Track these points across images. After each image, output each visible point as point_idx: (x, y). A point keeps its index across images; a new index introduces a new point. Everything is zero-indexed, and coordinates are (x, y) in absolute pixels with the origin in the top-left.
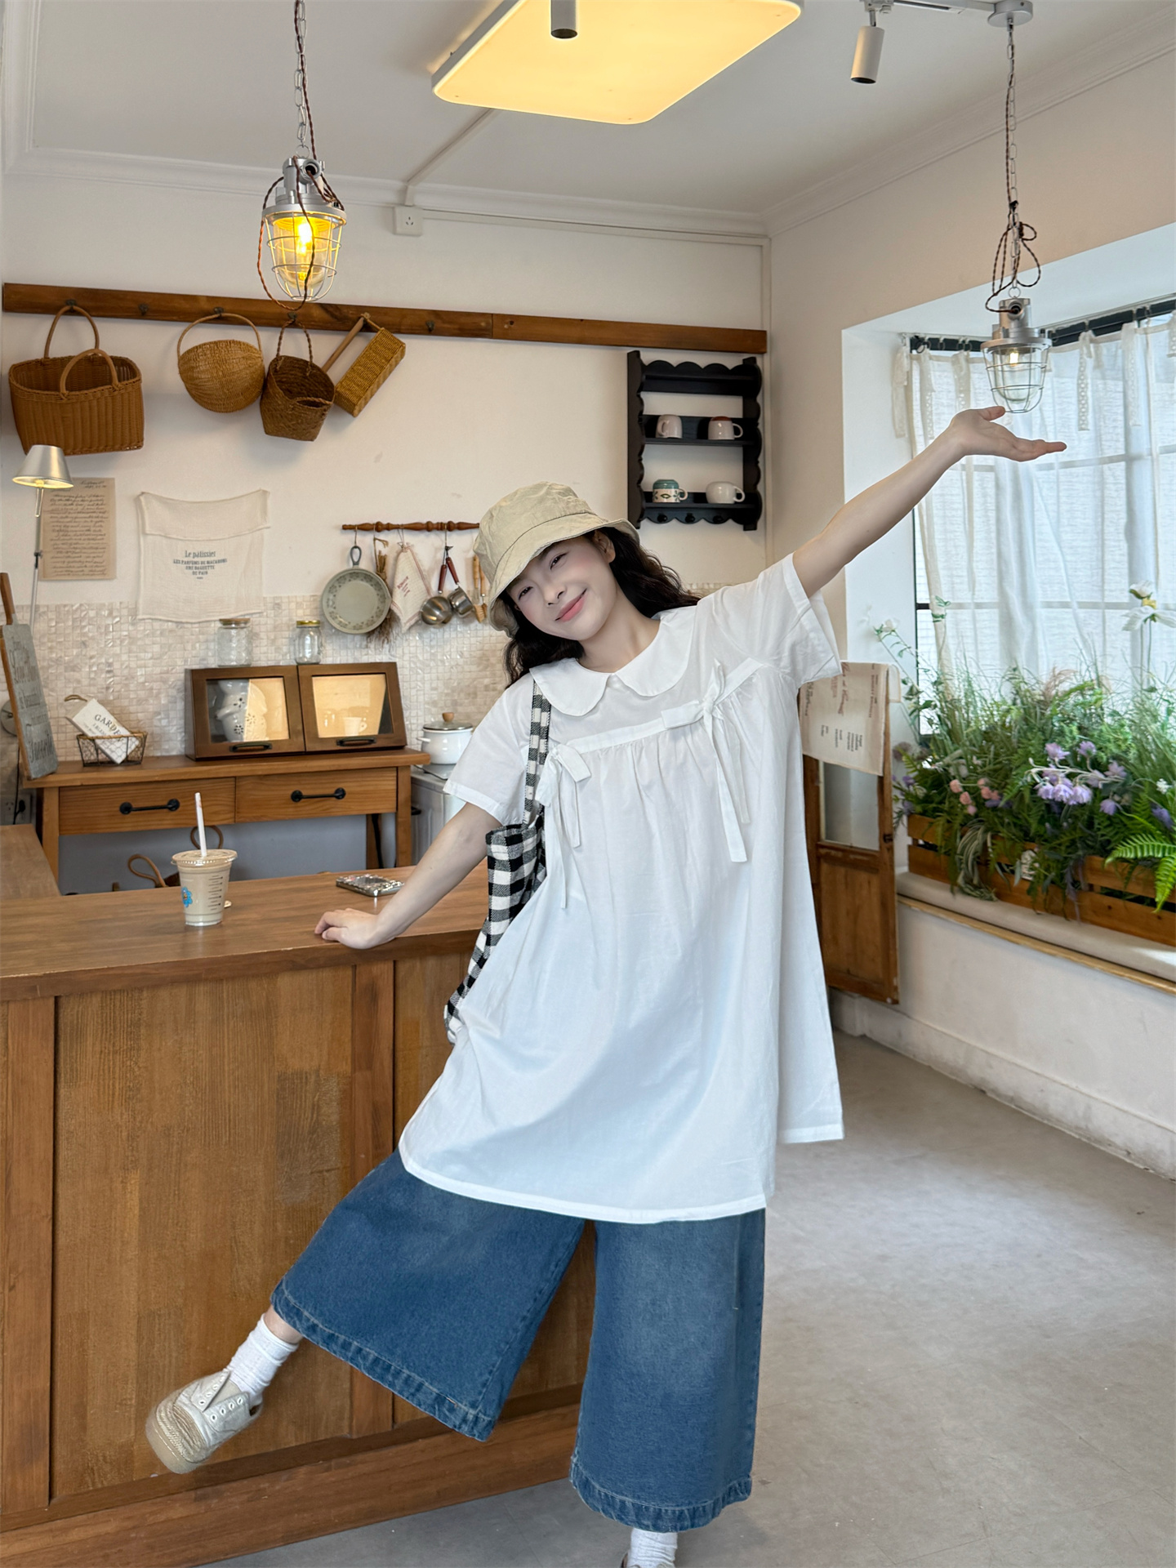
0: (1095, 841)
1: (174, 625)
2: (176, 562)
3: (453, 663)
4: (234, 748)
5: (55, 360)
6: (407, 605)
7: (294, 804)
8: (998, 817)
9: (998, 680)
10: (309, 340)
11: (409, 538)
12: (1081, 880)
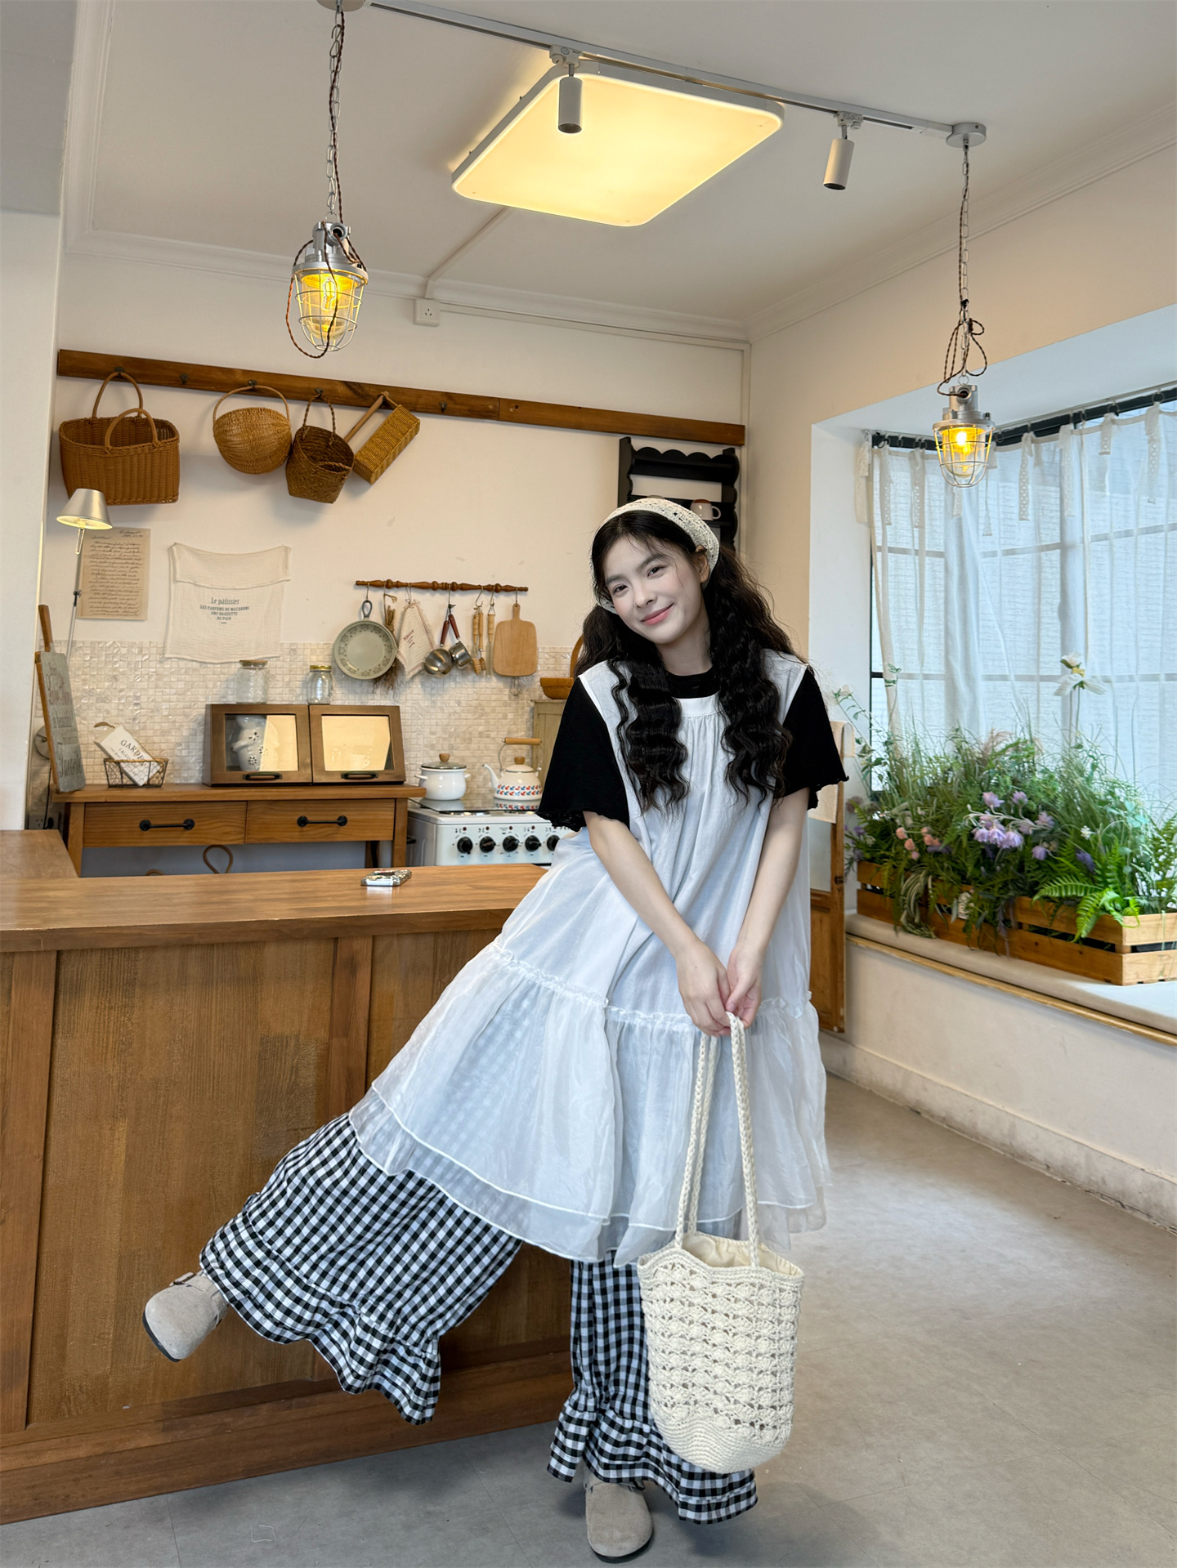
0: (1025, 884)
1: (198, 665)
2: (203, 607)
3: (451, 711)
4: (248, 777)
5: (102, 419)
6: (411, 656)
7: (298, 828)
8: (938, 862)
9: (943, 740)
10: (333, 413)
11: (416, 596)
12: (1012, 918)
